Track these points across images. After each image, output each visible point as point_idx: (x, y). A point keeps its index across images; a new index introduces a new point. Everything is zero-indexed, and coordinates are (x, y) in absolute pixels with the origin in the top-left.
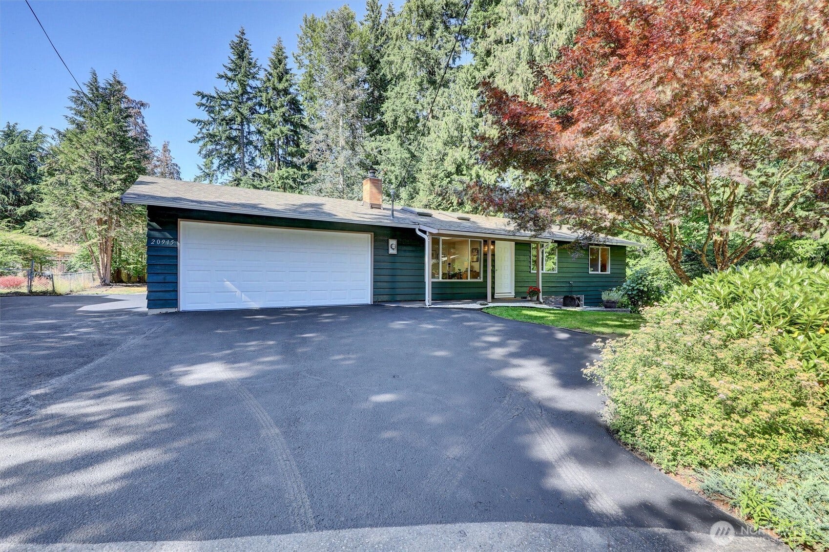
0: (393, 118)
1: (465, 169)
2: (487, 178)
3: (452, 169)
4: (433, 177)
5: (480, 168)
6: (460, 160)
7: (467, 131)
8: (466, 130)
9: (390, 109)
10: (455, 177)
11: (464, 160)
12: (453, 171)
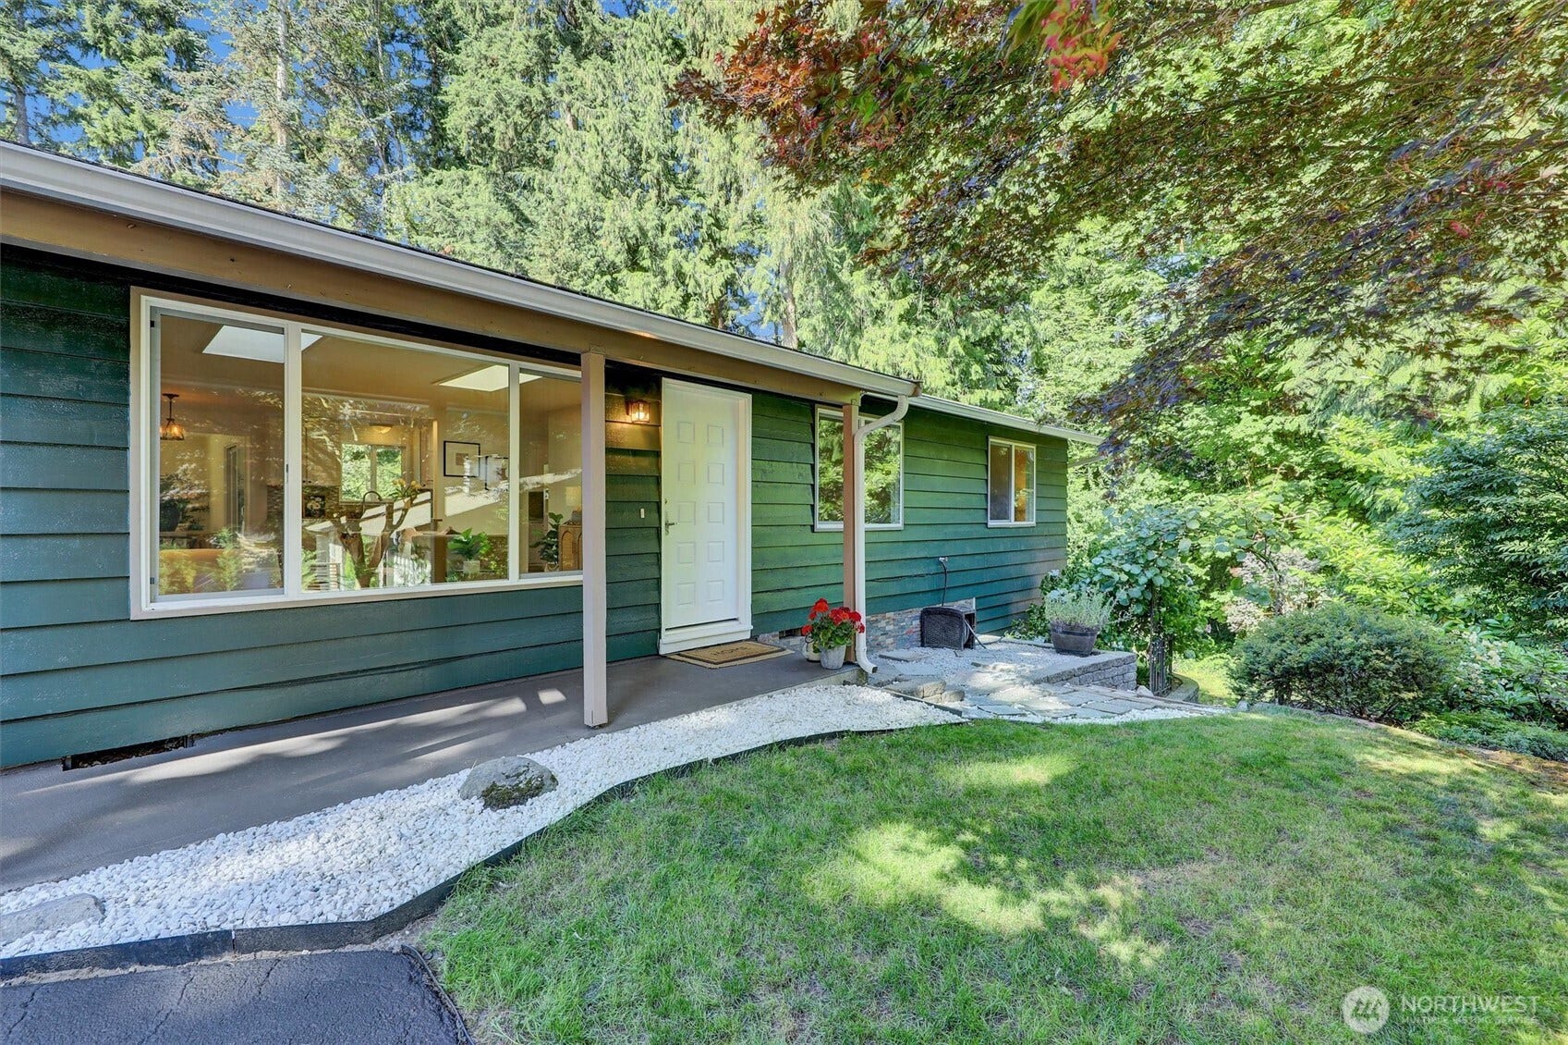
0: (473, 122)
1: (646, 254)
2: (702, 282)
3: (613, 251)
4: (566, 266)
5: (686, 258)
6: (634, 231)
7: (653, 161)
8: (649, 156)
9: (464, 97)
10: (624, 275)
11: (644, 233)
12: (620, 259)
